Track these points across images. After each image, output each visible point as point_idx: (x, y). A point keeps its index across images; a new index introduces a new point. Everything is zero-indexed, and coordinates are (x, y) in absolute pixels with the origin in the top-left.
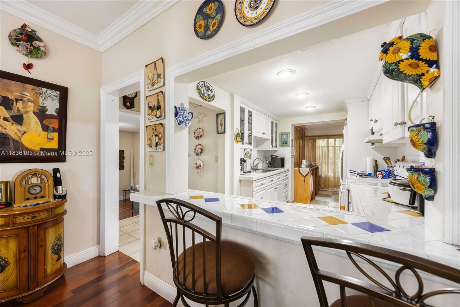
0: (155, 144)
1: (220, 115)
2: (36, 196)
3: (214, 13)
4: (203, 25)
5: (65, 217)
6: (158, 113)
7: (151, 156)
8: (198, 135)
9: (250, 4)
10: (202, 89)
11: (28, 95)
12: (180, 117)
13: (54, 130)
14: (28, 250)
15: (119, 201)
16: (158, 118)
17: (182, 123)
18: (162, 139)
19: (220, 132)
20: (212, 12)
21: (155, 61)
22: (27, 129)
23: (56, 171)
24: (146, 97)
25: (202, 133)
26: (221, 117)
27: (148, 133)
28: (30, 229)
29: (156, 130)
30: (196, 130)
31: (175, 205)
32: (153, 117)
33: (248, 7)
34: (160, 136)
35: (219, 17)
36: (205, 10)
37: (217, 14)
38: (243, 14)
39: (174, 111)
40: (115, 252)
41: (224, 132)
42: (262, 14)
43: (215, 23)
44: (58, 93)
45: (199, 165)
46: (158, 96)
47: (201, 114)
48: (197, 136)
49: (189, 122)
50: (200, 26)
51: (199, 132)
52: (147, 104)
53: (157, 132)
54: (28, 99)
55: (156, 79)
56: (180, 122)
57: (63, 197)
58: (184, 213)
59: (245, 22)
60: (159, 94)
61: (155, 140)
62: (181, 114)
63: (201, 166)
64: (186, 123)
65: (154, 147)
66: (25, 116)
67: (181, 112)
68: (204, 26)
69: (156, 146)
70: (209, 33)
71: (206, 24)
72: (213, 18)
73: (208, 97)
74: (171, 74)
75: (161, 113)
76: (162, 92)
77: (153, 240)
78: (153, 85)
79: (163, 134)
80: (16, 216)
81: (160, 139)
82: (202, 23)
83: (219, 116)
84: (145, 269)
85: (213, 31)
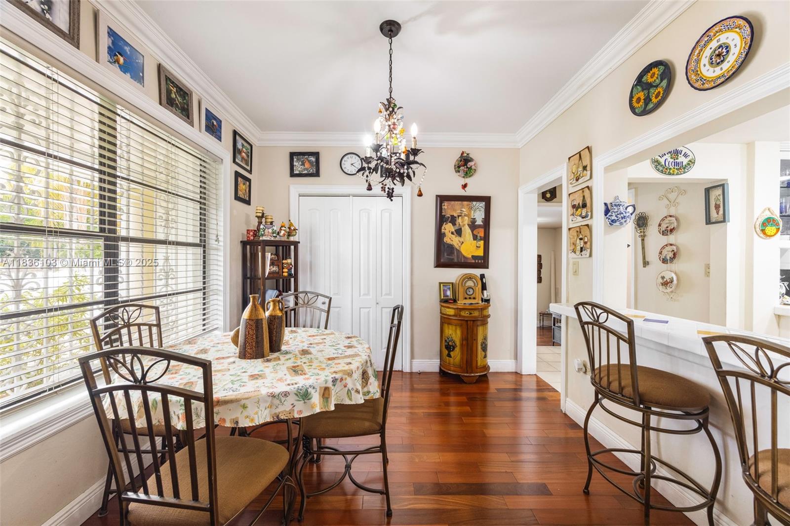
0: (580, 249)
1: (714, 189)
2: (470, 296)
3: (657, 80)
4: (642, 98)
5: (489, 319)
6: (583, 212)
7: (574, 264)
8: (667, 227)
9: (711, 59)
10: (662, 160)
11: (465, 211)
12: (612, 215)
13: (481, 239)
14: (467, 339)
15: (537, 327)
16: (583, 218)
17: (615, 222)
18: (589, 243)
19: (714, 221)
20: (655, 78)
21: (580, 152)
22: (464, 239)
23: (482, 276)
24: (569, 195)
25: (676, 224)
26: (716, 194)
27: (572, 237)
28: (469, 322)
29: (580, 233)
30: (663, 220)
31: (589, 307)
32: (578, 217)
33: (707, 65)
34: (586, 240)
35: (665, 84)
36: (644, 79)
37: (662, 81)
38: (701, 75)
39: (603, 208)
40: (532, 375)
41: (722, 220)
42: (730, 69)
43: (659, 92)
44: (484, 203)
45: (668, 281)
46: (583, 192)
47: (674, 191)
48: (666, 230)
49: (625, 220)
50: (639, 100)
51: (669, 223)
52: (570, 203)
53: (582, 235)
54: (465, 214)
55: (581, 172)
56: (612, 221)
57: (488, 301)
58: (598, 315)
59: (703, 84)
60: (584, 190)
61: (580, 244)
62: (613, 211)
63: (672, 281)
64: (622, 221)
65: (578, 252)
66: (463, 229)
67: (614, 208)
68: (644, 99)
69: (581, 251)
70: (651, 106)
71: (646, 95)
72: (657, 86)
73: (676, 167)
74: (599, 164)
75: (587, 212)
76: (588, 187)
77: (576, 360)
78: (577, 180)
79: (589, 237)
80: (461, 309)
81: (585, 243)
82: (642, 95)
83: (710, 192)
84: (567, 396)
85: (656, 104)
